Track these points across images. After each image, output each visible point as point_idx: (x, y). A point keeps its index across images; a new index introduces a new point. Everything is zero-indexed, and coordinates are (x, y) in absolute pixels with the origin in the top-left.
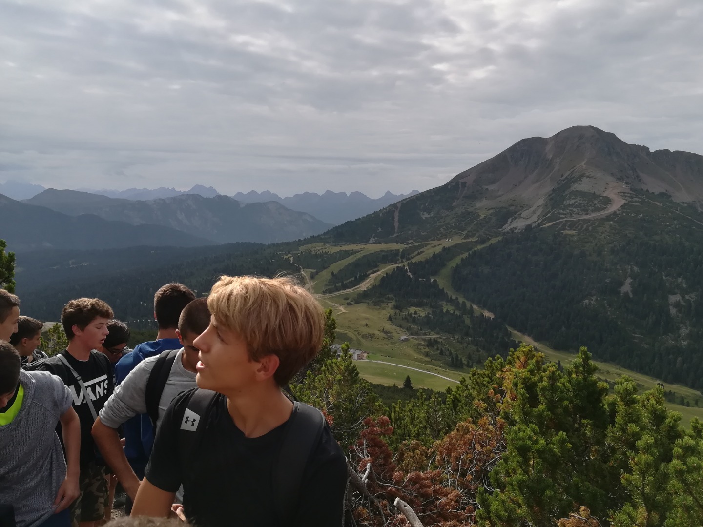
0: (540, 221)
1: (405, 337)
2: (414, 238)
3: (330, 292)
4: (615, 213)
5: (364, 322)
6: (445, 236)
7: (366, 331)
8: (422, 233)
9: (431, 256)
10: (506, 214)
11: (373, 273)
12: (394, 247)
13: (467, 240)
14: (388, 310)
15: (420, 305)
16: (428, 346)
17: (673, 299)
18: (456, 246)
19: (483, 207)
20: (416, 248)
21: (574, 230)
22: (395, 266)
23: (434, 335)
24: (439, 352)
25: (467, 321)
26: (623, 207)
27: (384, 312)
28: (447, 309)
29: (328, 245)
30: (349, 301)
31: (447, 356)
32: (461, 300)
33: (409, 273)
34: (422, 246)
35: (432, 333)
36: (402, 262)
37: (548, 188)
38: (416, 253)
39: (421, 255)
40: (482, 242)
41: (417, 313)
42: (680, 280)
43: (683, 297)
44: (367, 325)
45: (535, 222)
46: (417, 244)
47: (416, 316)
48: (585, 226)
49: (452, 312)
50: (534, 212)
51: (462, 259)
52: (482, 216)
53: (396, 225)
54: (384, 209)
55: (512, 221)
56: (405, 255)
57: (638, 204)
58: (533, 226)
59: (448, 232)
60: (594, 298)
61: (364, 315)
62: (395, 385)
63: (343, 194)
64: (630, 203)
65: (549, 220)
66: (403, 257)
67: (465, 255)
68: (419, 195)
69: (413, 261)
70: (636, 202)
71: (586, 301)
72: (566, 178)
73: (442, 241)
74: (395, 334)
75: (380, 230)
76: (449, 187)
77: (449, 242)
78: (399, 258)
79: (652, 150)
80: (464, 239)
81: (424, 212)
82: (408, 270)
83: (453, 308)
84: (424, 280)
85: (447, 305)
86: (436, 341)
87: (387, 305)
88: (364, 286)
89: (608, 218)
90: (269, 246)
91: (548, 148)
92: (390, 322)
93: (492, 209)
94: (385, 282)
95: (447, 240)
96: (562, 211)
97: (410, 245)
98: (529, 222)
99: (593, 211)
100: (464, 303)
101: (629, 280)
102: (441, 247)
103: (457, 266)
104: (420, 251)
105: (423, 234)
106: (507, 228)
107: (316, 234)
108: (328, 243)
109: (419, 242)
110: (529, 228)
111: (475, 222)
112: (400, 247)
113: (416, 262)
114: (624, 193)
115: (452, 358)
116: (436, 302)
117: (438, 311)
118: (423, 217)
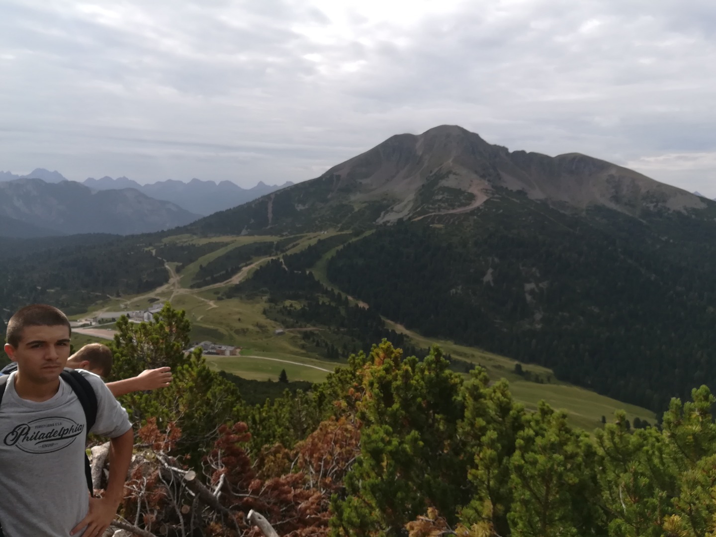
0: (411, 215)
1: (280, 330)
2: (289, 230)
3: (199, 286)
4: (478, 208)
5: (237, 317)
6: (321, 228)
7: (238, 326)
8: (296, 225)
9: (307, 247)
10: (379, 207)
11: (246, 265)
12: (268, 238)
13: (343, 233)
14: (262, 304)
15: (295, 297)
16: (304, 338)
17: (529, 286)
18: (331, 238)
19: (357, 200)
20: (291, 240)
21: (442, 224)
22: (269, 259)
23: (309, 327)
24: (315, 344)
25: (343, 312)
26: (485, 202)
27: (258, 306)
28: (323, 301)
29: (195, 237)
30: (220, 295)
31: (323, 347)
32: (336, 291)
33: (284, 266)
34: (296, 239)
35: (308, 325)
36: (277, 254)
37: (419, 183)
38: (291, 245)
39: (297, 247)
40: (357, 234)
41: (293, 305)
42: (534, 269)
43: (537, 286)
44: (239, 320)
45: (406, 216)
46: (292, 236)
47: (292, 309)
48: (452, 220)
49: (327, 304)
50: (406, 206)
51: (338, 251)
52: (356, 209)
53: (270, 216)
54: (256, 200)
55: (385, 214)
56: (280, 247)
57: (498, 200)
58: (405, 219)
59: (323, 224)
60: (460, 287)
61: (237, 310)
62: (269, 380)
63: (211, 183)
64: (492, 199)
65: (419, 214)
66: (277, 248)
67: (341, 247)
68: (293, 187)
69: (289, 253)
70: (497, 198)
71: (453, 291)
72: (435, 174)
73: (318, 233)
74: (270, 328)
75: (252, 221)
76: (324, 179)
77: (325, 234)
78: (273, 250)
79: (511, 151)
80: (340, 231)
81: (298, 204)
82: (283, 263)
83: (329, 300)
84: (300, 272)
85: (323, 297)
86: (312, 333)
87: (261, 298)
88: (236, 279)
89: (472, 213)
90: (127, 238)
91: (418, 145)
92: (264, 316)
93: (365, 202)
94: (258, 275)
95: (322, 233)
96: (431, 206)
97: (285, 238)
98: (400, 216)
99: (459, 206)
100: (339, 295)
101: (490, 271)
102: (317, 239)
103: (333, 258)
104: (295, 243)
105: (298, 226)
106: (380, 221)
107: (181, 225)
108: (195, 234)
109: (294, 234)
110: (400, 221)
111: (350, 215)
112: (275, 239)
113: (291, 255)
114: (487, 190)
115: (328, 349)
116: (312, 294)
117: (314, 303)
118: (298, 209)
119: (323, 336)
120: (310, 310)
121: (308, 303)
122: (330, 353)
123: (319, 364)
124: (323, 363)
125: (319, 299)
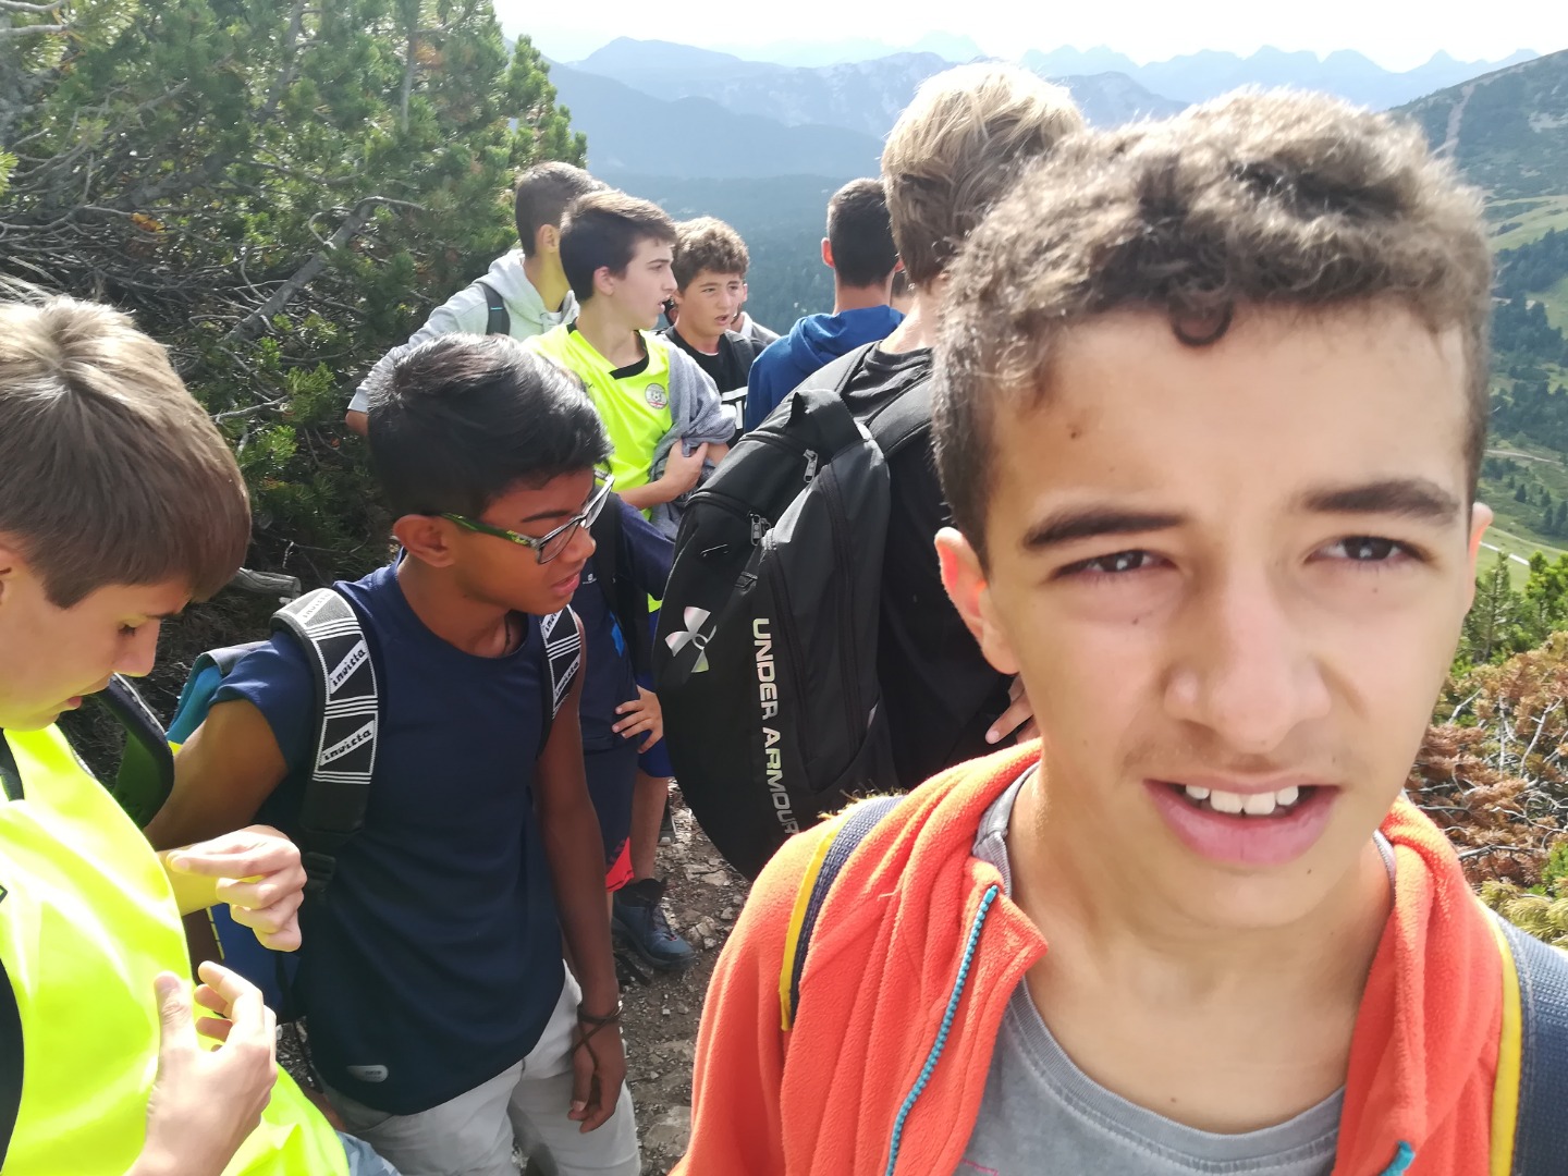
2: (1498, 186)
8: (1523, 173)
20: (1500, 213)
31: (1535, 504)
34: (1517, 210)
38: (1497, 227)
39: (1513, 232)
46: (1505, 203)
63: (1306, 57)
68: (1535, 63)
81: (1540, 112)
84: (1508, 301)
85: (1560, 370)
104: (1511, 221)
109: (1510, 197)
115: (1550, 512)
116: (1531, 363)
117: (1533, 388)
118: (1537, 128)
119: (1541, 475)
120: (1516, 404)
121: (1516, 387)
122: (1554, 522)
123: (1516, 546)
124: (1528, 546)
125: (1548, 378)
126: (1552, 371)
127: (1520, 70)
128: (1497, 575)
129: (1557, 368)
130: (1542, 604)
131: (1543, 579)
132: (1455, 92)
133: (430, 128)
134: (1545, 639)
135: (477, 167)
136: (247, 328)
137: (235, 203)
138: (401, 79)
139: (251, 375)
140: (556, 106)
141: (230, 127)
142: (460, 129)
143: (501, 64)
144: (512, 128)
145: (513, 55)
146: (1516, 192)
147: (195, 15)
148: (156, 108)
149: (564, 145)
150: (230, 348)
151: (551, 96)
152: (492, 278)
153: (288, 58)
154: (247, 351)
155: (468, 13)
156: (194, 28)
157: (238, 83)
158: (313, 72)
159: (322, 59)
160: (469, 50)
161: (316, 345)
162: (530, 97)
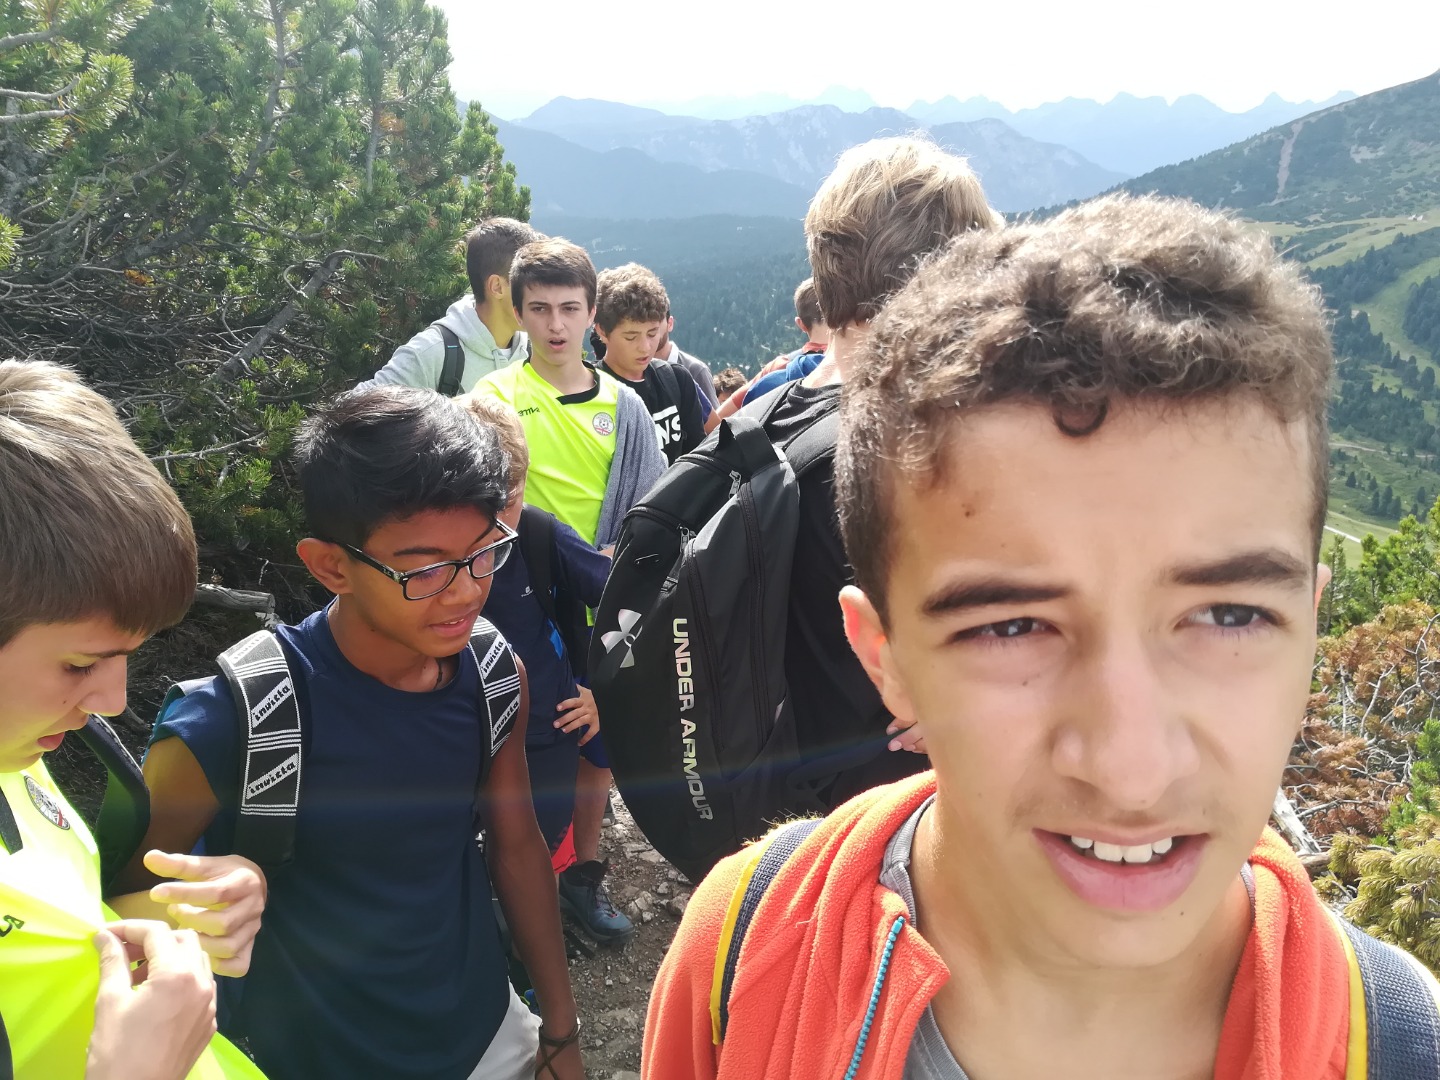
2: (1324, 211)
6: (1409, 208)
8: (1347, 198)
9: (1363, 253)
18: (1433, 234)
20: (1326, 235)
23: (1338, 440)
24: (1345, 479)
25: (1431, 415)
28: (1383, 384)
31: (1363, 489)
32: (1423, 364)
34: (1342, 231)
35: (1336, 435)
38: (1325, 245)
39: (1337, 251)
46: (1331, 225)
49: (1394, 391)
53: (1283, 176)
54: (1256, 137)
59: (1418, 196)
63: (1157, 102)
68: (1354, 103)
73: (1397, 219)
75: (1239, 187)
77: (1416, 223)
81: (1359, 146)
83: (1398, 381)
84: (1336, 311)
85: (1383, 374)
86: (1341, 455)
95: (1412, 218)
97: (1311, 228)
100: (1430, 371)
102: (1393, 234)
103: (1427, 283)
104: (1334, 242)
105: (1351, 200)
109: (1336, 220)
113: (1319, 270)
115: (1377, 495)
116: (1357, 365)
117: (1359, 387)
118: (1357, 159)
119: (1369, 463)
120: (1345, 402)
121: (1344, 386)
122: (1380, 504)
123: (1349, 526)
124: (1358, 525)
125: (1372, 377)
126: (1376, 371)
127: (1342, 109)
128: (1334, 556)
129: (1380, 369)
130: (1374, 582)
131: (1374, 558)
132: (1286, 130)
133: (392, 187)
134: (1378, 612)
135: (434, 221)
136: (228, 370)
137: (217, 258)
138: (366, 145)
139: (231, 413)
140: (504, 163)
141: (213, 191)
142: (418, 187)
143: (454, 129)
144: (465, 185)
145: (464, 122)
146: (1340, 215)
147: (184, 93)
148: (148, 177)
149: (510, 198)
150: (212, 388)
151: (499, 155)
152: (449, 320)
153: (266, 129)
154: (227, 390)
155: (426, 85)
156: (182, 105)
157: (221, 152)
158: (287, 141)
159: (296, 130)
160: (426, 118)
161: (289, 384)
162: (480, 158)
